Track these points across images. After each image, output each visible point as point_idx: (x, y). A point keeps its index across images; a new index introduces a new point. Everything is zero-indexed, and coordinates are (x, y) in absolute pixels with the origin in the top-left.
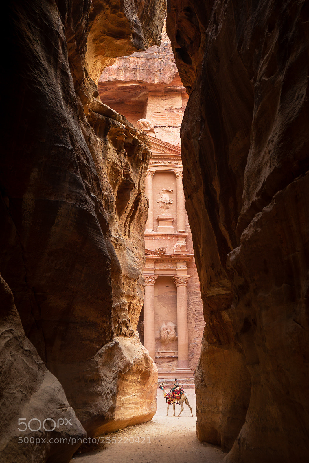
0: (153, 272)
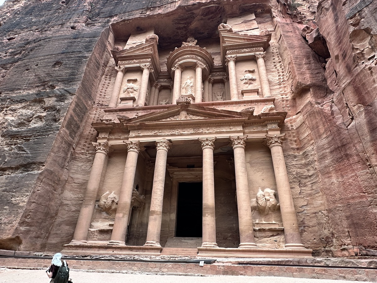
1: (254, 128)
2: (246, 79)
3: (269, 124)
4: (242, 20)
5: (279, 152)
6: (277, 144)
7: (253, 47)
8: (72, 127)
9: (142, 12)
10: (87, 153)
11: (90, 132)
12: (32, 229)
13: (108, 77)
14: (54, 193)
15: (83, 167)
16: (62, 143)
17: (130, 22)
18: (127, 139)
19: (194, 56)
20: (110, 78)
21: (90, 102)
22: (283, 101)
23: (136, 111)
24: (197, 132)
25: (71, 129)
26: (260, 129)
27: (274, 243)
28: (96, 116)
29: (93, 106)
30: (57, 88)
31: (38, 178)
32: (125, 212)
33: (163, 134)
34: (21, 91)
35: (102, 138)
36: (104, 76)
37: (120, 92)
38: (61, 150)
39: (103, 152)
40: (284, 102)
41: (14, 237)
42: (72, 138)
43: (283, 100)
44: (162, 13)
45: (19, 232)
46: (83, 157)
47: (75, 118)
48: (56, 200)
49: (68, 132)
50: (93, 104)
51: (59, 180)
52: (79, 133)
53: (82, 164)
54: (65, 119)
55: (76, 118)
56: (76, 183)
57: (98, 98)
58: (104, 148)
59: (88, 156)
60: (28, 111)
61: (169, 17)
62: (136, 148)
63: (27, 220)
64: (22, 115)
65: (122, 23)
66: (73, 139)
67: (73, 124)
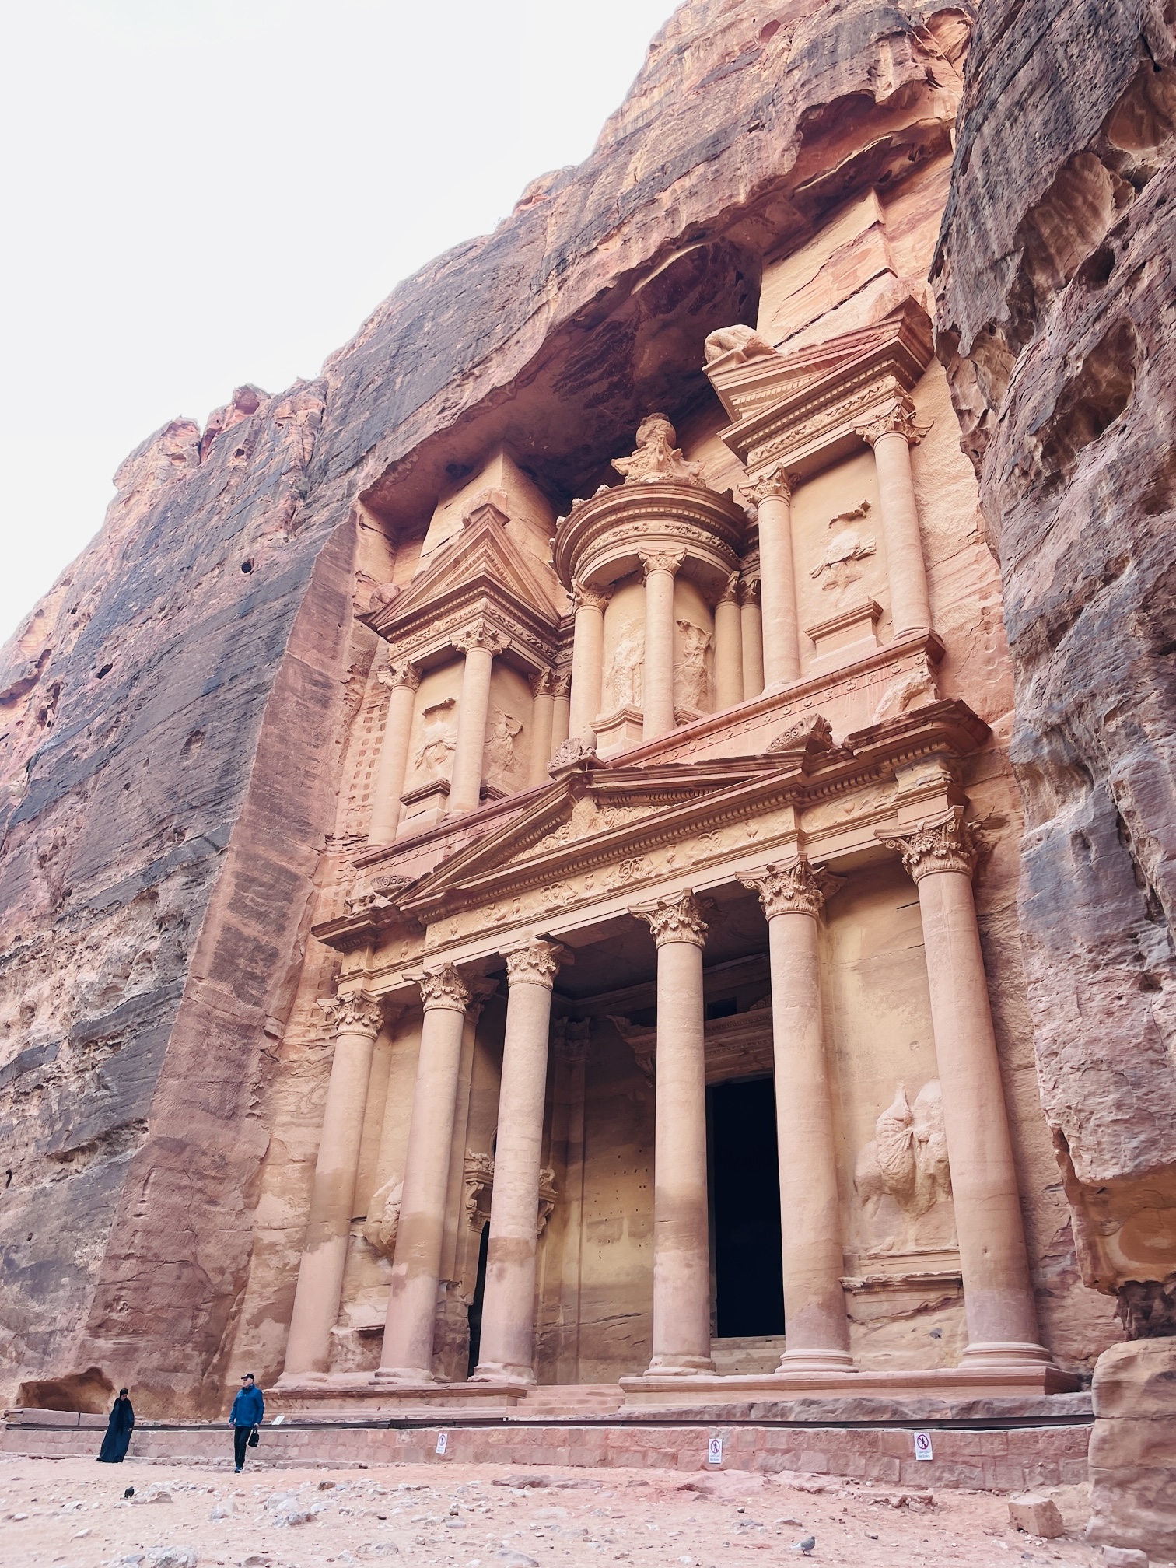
0: (791, 849)
1: (848, 806)
2: (829, 565)
3: (902, 770)
4: (822, 253)
5: (941, 903)
6: (931, 863)
7: (851, 391)
8: (238, 965)
9: (447, 400)
10: (327, 1038)
11: (327, 958)
12: (142, 1342)
13: (376, 713)
14: (210, 1212)
15: (315, 1098)
16: (208, 1035)
17: (412, 462)
18: (419, 960)
19: (630, 526)
20: (383, 716)
21: (305, 849)
22: (987, 626)
23: (443, 842)
24: (632, 880)
25: (239, 974)
26: (871, 801)
27: (931, 1345)
28: (341, 888)
29: (329, 854)
30: (189, 835)
31: (130, 1174)
32: (418, 1255)
33: (524, 914)
34: (111, 872)
35: (350, 974)
36: (360, 719)
37: (405, 769)
38: (210, 1058)
39: (356, 1029)
40: (995, 629)
41: (81, 1370)
42: (249, 1002)
43: (988, 622)
44: (504, 382)
45: (95, 1356)
46: (313, 1058)
47: (247, 931)
48: (227, 1237)
49: (225, 988)
50: (324, 846)
51: (223, 1164)
52: (280, 975)
53: (312, 1084)
54: (199, 951)
55: (253, 929)
56: (297, 1161)
57: (341, 817)
58: (357, 1015)
59: (328, 1051)
60: (127, 939)
61: (534, 383)
62: (446, 993)
63: (114, 1316)
64: (109, 959)
65: (391, 478)
66: (255, 1004)
67: (241, 956)
